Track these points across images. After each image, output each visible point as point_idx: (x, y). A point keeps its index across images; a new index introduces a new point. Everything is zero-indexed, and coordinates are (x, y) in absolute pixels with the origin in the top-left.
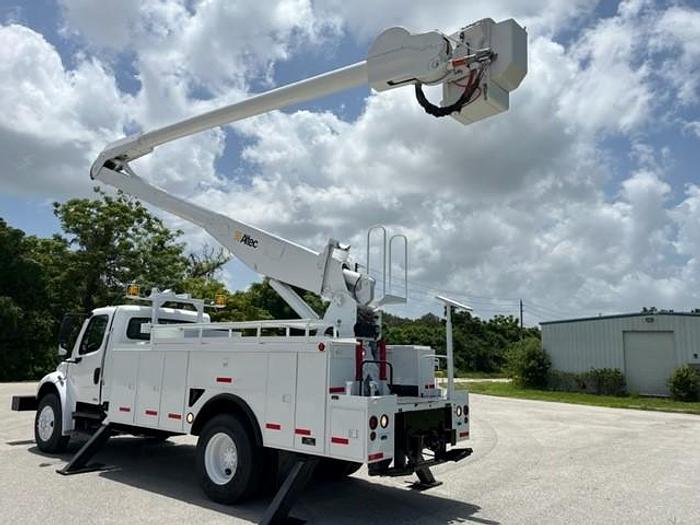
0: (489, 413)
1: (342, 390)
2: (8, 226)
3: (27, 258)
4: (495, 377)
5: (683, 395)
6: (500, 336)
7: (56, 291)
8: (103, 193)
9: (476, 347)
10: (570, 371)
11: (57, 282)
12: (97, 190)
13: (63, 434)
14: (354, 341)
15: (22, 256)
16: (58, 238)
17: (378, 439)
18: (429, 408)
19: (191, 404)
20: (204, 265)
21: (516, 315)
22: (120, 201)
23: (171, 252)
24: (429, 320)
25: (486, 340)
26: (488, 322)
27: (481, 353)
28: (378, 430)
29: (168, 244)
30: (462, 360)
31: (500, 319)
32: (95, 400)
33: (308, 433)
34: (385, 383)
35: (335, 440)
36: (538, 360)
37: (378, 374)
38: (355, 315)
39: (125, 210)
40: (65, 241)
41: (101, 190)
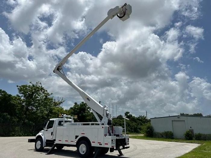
0: (136, 143)
1: (106, 135)
2: (7, 93)
3: (12, 102)
4: (139, 134)
5: (188, 138)
6: (141, 122)
7: (18, 111)
9: (134, 126)
10: (159, 132)
11: (19, 108)
12: (30, 83)
14: (108, 126)
15: (11, 102)
16: (18, 96)
17: (113, 143)
19: (76, 139)
20: (58, 102)
21: (145, 116)
22: (36, 85)
23: (50, 100)
24: (120, 117)
25: (136, 123)
26: (137, 117)
27: (135, 127)
29: (48, 97)
30: (130, 129)
31: (141, 117)
32: (51, 139)
33: (100, 143)
34: (113, 134)
35: (105, 144)
36: (150, 129)
38: (107, 121)
39: (38, 88)
40: (20, 96)
41: (32, 83)
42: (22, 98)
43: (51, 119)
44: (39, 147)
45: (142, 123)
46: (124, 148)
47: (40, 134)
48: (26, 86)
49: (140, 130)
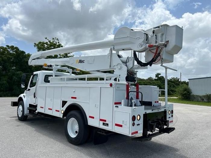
2: (20, 50)
6: (173, 84)
8: (48, 40)
10: (199, 95)
13: (25, 115)
17: (136, 125)
18: (158, 111)
19: (63, 107)
22: (53, 42)
26: (169, 79)
28: (136, 122)
31: (173, 78)
32: (34, 103)
33: (105, 121)
35: (116, 125)
36: (187, 91)
37: (135, 97)
38: (126, 73)
43: (35, 73)
45: (175, 85)
49: (173, 92)
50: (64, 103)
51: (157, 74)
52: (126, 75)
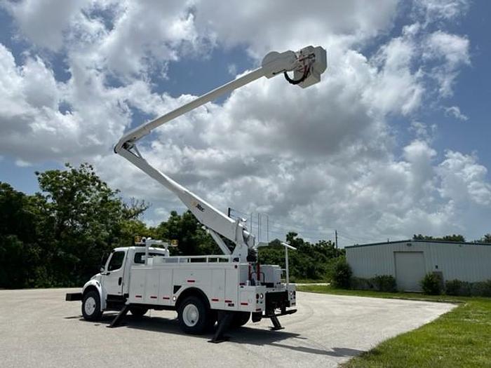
0: (312, 302)
1: (244, 284)
2: (14, 190)
3: (26, 211)
4: (319, 282)
5: (430, 291)
6: (323, 255)
7: (41, 231)
9: (307, 263)
11: (42, 225)
12: (67, 165)
14: (248, 264)
15: (23, 209)
16: (39, 195)
17: (259, 303)
18: (279, 291)
19: (175, 292)
20: (132, 211)
21: (333, 241)
22: (81, 171)
23: (113, 204)
25: (313, 257)
26: (315, 245)
27: (310, 267)
28: (259, 299)
29: (110, 198)
30: (298, 271)
31: (323, 243)
32: (119, 293)
33: (231, 302)
34: (260, 282)
35: (242, 304)
36: (344, 271)
38: (247, 252)
39: (84, 177)
40: (43, 197)
41: (71, 165)
42: (50, 201)
43: (117, 249)
44: (90, 311)
45: (327, 258)
46: (284, 313)
47: (93, 282)
48: (57, 173)
49: (322, 273)
50: (176, 288)
51: (290, 234)
52: (247, 255)
